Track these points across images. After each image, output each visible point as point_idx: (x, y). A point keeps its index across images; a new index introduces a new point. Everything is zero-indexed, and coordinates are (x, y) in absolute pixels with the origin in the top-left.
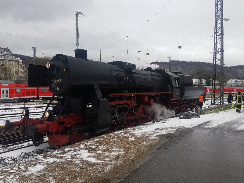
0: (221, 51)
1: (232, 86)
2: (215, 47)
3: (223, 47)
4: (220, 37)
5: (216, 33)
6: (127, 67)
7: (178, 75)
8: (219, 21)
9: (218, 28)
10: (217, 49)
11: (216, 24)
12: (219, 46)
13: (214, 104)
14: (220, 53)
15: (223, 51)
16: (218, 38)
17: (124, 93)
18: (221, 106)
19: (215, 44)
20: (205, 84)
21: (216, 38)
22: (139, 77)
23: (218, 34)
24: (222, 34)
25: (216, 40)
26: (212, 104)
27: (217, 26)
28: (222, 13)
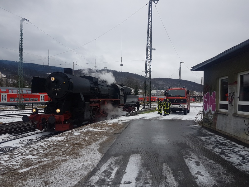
0: (150, 71)
1: (154, 95)
2: (146, 69)
3: (151, 69)
4: (149, 61)
5: (147, 58)
6: (95, 81)
7: (122, 87)
8: (149, 49)
9: (148, 55)
10: (147, 70)
11: (147, 51)
12: (148, 67)
13: (145, 108)
14: (149, 72)
15: (151, 71)
16: (148, 62)
17: (96, 98)
18: (149, 109)
19: (146, 66)
20: (134, 93)
21: (146, 62)
22: (102, 88)
23: (148, 59)
24: (151, 59)
25: (147, 63)
26: (143, 108)
27: (147, 53)
28: (151, 44)
